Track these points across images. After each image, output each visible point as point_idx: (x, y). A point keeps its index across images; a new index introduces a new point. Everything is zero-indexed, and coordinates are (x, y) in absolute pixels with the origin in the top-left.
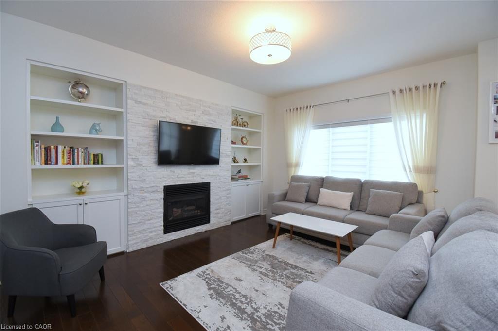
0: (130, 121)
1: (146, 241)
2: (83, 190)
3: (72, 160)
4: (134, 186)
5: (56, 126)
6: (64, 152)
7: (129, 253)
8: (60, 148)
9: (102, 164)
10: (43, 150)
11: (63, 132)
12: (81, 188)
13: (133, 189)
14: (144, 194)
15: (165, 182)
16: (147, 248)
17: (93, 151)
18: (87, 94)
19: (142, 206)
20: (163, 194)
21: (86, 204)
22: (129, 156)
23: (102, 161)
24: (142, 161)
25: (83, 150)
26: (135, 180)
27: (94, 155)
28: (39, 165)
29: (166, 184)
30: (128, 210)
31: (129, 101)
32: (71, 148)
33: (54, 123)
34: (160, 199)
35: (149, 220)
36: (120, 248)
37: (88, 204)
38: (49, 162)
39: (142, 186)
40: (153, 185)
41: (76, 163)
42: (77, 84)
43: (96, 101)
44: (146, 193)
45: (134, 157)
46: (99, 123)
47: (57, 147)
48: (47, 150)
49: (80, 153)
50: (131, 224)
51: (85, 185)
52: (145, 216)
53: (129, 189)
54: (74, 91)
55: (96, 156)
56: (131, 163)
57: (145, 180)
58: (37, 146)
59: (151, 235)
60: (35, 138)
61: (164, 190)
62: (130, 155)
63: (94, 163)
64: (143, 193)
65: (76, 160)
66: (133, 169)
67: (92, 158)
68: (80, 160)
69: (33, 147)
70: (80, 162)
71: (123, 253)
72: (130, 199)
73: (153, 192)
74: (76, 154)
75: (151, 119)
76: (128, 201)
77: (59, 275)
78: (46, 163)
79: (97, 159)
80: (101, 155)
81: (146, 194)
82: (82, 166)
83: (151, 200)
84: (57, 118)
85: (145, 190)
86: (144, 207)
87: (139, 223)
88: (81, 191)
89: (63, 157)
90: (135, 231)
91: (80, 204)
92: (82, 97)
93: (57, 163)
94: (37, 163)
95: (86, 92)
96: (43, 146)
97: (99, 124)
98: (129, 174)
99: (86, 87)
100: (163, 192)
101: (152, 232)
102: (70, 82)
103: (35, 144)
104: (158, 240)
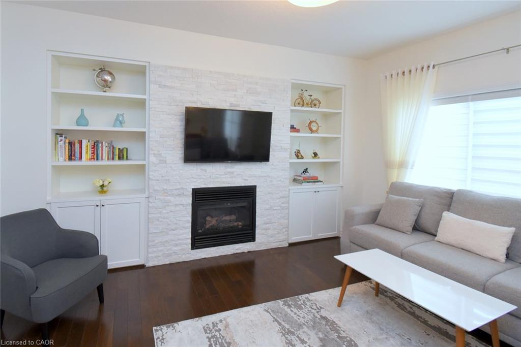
0: (153, 109)
1: (169, 255)
2: (105, 189)
3: (95, 155)
4: (156, 188)
5: (82, 120)
6: (87, 146)
7: (148, 267)
8: (84, 143)
9: (127, 159)
10: (67, 144)
11: (87, 125)
12: (102, 186)
13: (154, 190)
14: (167, 198)
15: (194, 184)
16: (170, 264)
17: (119, 145)
18: (111, 82)
19: (165, 211)
20: (191, 198)
21: (103, 206)
22: (151, 152)
23: (127, 157)
24: (166, 157)
25: (107, 144)
26: (157, 180)
27: (119, 149)
28: (62, 161)
29: (194, 185)
30: (148, 216)
31: (152, 86)
32: (97, 141)
33: (79, 115)
34: (187, 205)
35: (174, 230)
36: (138, 259)
37: (106, 206)
38: (73, 158)
39: (165, 188)
40: (179, 187)
41: (100, 158)
42: (102, 70)
43: (122, 89)
44: (170, 196)
45: (156, 152)
46: (122, 113)
47: (81, 141)
48: (71, 144)
49: (104, 148)
50: (152, 233)
51: (106, 183)
52: (169, 224)
53: (150, 191)
54: (98, 79)
55: (121, 151)
56: (153, 159)
57: (169, 180)
58: (61, 140)
59: (175, 248)
60: (59, 133)
61: (193, 194)
62: (152, 150)
63: (119, 158)
64: (167, 196)
65: (100, 155)
66: (156, 167)
67: (117, 153)
68: (104, 155)
69: (56, 143)
70: (103, 158)
71: (142, 267)
72: (151, 203)
73: (179, 195)
74: (100, 148)
75: (177, 106)
76: (148, 205)
77: (30, 298)
78: (70, 159)
79: (122, 155)
80: (126, 148)
81: (169, 198)
82: (105, 162)
83: (176, 205)
84: (82, 110)
85: (169, 193)
86: (167, 213)
87: (160, 232)
88: (103, 189)
89: (87, 152)
90: (156, 242)
91: (97, 206)
92: (106, 85)
93: (81, 158)
94: (61, 159)
95: (110, 80)
96: (67, 141)
97: (122, 115)
98: (150, 173)
99: (110, 74)
100: (191, 195)
101: (176, 245)
102: (95, 70)
103: (60, 138)
104: (184, 256)
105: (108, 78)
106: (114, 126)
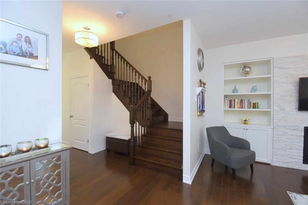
0: (276, 81)
1: (287, 163)
2: (247, 122)
3: (241, 106)
4: (278, 124)
5: (235, 90)
6: (238, 102)
7: (273, 166)
8: (236, 100)
9: (258, 108)
10: (229, 101)
11: (237, 93)
12: (245, 121)
13: (277, 125)
14: (285, 130)
15: (306, 124)
16: (287, 168)
17: (253, 101)
18: (249, 71)
19: (284, 138)
20: (303, 133)
21: (247, 129)
22: (274, 104)
23: (258, 107)
24: (285, 107)
25: (247, 101)
26: (279, 120)
27: (253, 103)
28: (227, 108)
29: (306, 125)
30: (273, 139)
31: (275, 69)
32: (242, 100)
33: (234, 88)
34: (300, 136)
35: (290, 149)
36: (266, 160)
37: (248, 130)
38: (231, 107)
39: (284, 124)
40: (294, 125)
41: (244, 107)
42: (245, 67)
43: (255, 74)
44: (288, 129)
45: (278, 105)
46: (256, 85)
47: (235, 100)
48: (230, 101)
49: (246, 103)
50: (275, 148)
51: (247, 119)
52: (286, 145)
53: (274, 125)
54: (243, 71)
55: (254, 104)
56: (276, 108)
57: (287, 120)
58: (227, 99)
59: (291, 160)
60: (226, 96)
61: (304, 130)
62: (275, 103)
63: (253, 108)
64: (285, 129)
65: (244, 106)
66: (278, 112)
67: (252, 105)
68: (245, 106)
69: (225, 100)
70: (245, 107)
71: (269, 164)
72: (275, 132)
73: (294, 129)
74: (244, 103)
75: (292, 78)
76: (273, 133)
77: (229, 157)
78: (230, 107)
79: (255, 106)
80: (258, 103)
81: (287, 130)
82: (246, 109)
83: (292, 135)
84: (235, 86)
85: (287, 128)
86: (286, 139)
87: (281, 149)
88: (245, 122)
89: (237, 105)
90: (278, 153)
91: (244, 129)
92: (247, 73)
93: (234, 107)
94: (226, 107)
95: (249, 70)
96: (229, 100)
97: (256, 86)
98: (274, 116)
99: (249, 67)
100: (304, 131)
101: (292, 158)
102: (241, 67)
103: (226, 99)
104: (297, 166)
105: (248, 70)
106: (251, 92)
